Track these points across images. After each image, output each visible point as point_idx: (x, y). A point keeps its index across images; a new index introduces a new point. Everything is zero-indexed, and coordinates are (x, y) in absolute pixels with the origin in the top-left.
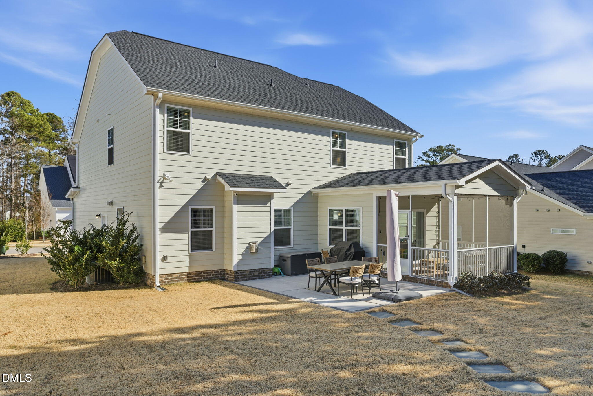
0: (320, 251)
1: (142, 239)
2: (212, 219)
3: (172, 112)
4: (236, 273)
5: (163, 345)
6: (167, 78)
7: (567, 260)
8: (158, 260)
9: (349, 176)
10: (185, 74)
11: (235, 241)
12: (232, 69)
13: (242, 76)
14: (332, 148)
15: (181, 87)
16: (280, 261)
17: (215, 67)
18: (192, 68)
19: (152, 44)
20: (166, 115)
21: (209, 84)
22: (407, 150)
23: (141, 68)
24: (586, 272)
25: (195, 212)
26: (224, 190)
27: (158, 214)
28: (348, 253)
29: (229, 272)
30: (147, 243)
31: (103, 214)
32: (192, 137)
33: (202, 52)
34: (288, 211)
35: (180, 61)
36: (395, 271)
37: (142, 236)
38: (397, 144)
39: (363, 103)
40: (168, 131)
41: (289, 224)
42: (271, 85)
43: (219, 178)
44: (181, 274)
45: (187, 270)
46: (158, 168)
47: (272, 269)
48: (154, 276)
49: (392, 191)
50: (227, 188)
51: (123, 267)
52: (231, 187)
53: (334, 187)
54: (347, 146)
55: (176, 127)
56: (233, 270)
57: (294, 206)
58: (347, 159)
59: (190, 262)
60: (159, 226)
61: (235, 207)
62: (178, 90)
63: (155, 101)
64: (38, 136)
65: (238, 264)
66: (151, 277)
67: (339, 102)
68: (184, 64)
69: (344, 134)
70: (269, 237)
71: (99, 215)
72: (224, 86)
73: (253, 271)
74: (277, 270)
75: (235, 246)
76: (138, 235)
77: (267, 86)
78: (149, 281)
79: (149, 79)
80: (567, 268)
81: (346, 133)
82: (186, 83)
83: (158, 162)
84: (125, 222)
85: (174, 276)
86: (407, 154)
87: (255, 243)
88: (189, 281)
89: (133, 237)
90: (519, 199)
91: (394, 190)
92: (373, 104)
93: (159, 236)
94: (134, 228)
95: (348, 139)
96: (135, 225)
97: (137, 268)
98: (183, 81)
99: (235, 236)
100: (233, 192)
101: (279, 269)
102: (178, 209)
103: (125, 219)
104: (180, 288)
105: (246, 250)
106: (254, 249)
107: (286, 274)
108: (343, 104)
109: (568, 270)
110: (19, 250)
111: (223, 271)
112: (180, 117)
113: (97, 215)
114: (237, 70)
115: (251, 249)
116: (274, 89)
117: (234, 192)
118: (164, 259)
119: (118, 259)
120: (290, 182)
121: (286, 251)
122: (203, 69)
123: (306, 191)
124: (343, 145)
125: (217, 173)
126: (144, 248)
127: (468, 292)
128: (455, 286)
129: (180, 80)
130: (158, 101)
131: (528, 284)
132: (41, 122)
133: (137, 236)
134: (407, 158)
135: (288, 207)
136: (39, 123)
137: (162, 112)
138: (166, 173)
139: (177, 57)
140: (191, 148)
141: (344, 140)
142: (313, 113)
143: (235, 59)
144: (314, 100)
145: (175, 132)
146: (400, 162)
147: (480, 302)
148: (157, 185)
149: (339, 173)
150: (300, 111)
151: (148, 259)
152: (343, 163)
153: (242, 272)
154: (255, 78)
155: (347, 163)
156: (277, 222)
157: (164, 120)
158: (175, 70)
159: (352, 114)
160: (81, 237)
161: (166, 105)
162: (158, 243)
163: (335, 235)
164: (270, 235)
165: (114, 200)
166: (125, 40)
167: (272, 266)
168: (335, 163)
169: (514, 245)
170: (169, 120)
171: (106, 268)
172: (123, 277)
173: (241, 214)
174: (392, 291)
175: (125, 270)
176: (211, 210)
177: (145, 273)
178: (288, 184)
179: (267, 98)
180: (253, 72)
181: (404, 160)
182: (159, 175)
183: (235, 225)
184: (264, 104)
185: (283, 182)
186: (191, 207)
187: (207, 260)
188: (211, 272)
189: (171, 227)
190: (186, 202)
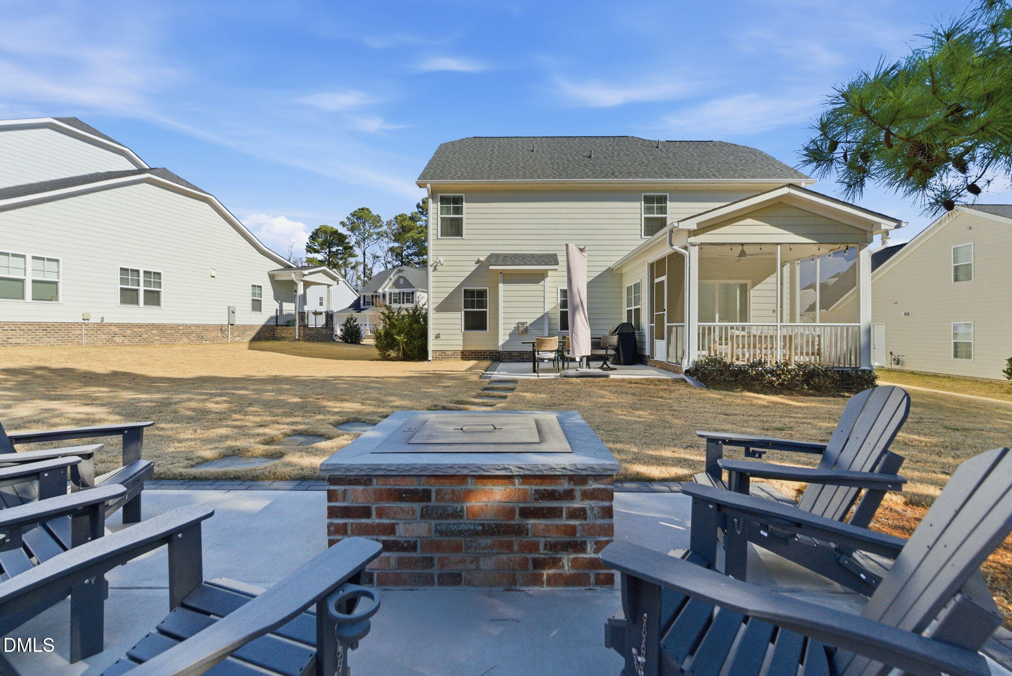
2: (486, 300)
3: (445, 200)
4: (502, 353)
8: (431, 337)
11: (502, 322)
14: (644, 216)
17: (533, 151)
20: (439, 204)
25: (468, 294)
29: (496, 353)
32: (464, 222)
40: (441, 218)
42: (590, 157)
44: (456, 352)
45: (460, 348)
46: (431, 254)
52: (490, 265)
54: (668, 211)
55: (448, 213)
56: (499, 349)
60: (432, 306)
61: (501, 286)
62: (449, 178)
65: (505, 345)
69: (667, 197)
70: (542, 318)
73: (522, 352)
75: (501, 327)
77: (584, 159)
79: (429, 175)
81: (670, 195)
83: (431, 248)
85: (448, 352)
87: (524, 324)
88: (462, 358)
93: (432, 314)
95: (672, 201)
99: (501, 315)
100: (497, 272)
102: (451, 290)
105: (514, 330)
106: (524, 329)
112: (453, 204)
115: (519, 330)
118: (437, 336)
123: (604, 269)
124: (663, 211)
125: (491, 254)
127: (699, 381)
128: (687, 371)
137: (435, 202)
138: (439, 257)
140: (464, 232)
141: (666, 203)
142: (614, 178)
145: (447, 219)
148: (430, 269)
153: (511, 352)
156: (563, 304)
157: (437, 209)
161: (440, 194)
162: (431, 320)
169: (861, 324)
170: (442, 208)
173: (507, 293)
176: (485, 291)
182: (432, 260)
183: (501, 304)
186: (463, 288)
187: (479, 341)
188: (485, 352)
189: (445, 307)
190: (459, 283)
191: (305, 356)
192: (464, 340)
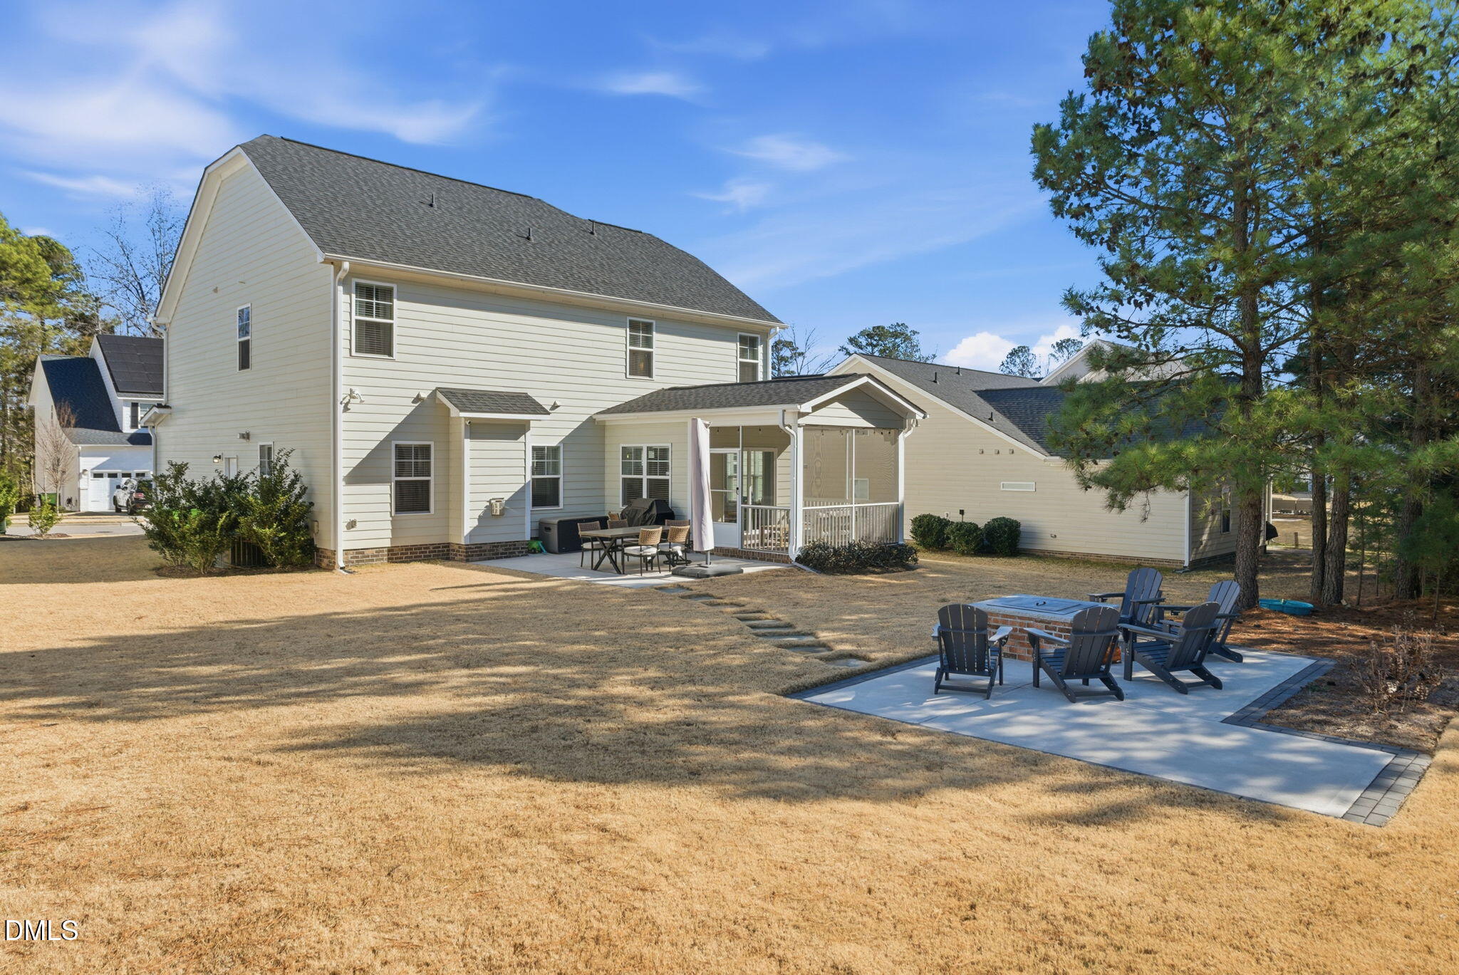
0: (607, 514)
1: (311, 494)
2: (429, 463)
3: (365, 291)
4: (468, 547)
5: (375, 620)
6: (354, 234)
7: (1020, 532)
8: (342, 526)
9: (658, 392)
10: (383, 224)
11: (467, 497)
12: (460, 208)
13: (478, 221)
14: (629, 348)
15: (379, 250)
16: (542, 530)
17: (431, 205)
18: (392, 211)
19: (318, 162)
20: (354, 296)
21: (423, 241)
22: (760, 349)
23: (309, 215)
24: (1049, 552)
25: (401, 452)
26: (449, 416)
27: (341, 454)
28: (648, 515)
29: (457, 547)
30: (321, 501)
31: (226, 455)
32: (396, 331)
33: (407, 172)
34: (554, 451)
35: (370, 197)
36: (704, 536)
37: (312, 490)
38: (743, 340)
39: (690, 267)
40: (356, 320)
41: (556, 471)
42: (528, 238)
43: (440, 396)
44: (379, 550)
45: (388, 544)
46: (341, 380)
47: (528, 543)
48: (334, 553)
49: (699, 420)
50: (454, 412)
51: (281, 539)
52: (461, 411)
53: (629, 411)
54: (655, 343)
55: (369, 314)
56: (463, 542)
57: (565, 442)
58: (655, 365)
59: (393, 530)
60: (343, 472)
61: (468, 444)
62: (374, 256)
63: (336, 273)
64: (18, 289)
65: (471, 534)
66: (329, 554)
67: (647, 267)
68: (379, 202)
69: (651, 324)
70: (522, 490)
71: (220, 457)
72: (448, 244)
73: (495, 546)
74: (535, 545)
75: (467, 506)
76: (306, 488)
77: (522, 240)
78: (326, 561)
79: (327, 239)
80: (1021, 546)
81: (654, 322)
82: (386, 241)
83: (341, 371)
84: (282, 467)
85: (367, 552)
86: (760, 356)
87: (499, 500)
88: (391, 560)
89: (297, 491)
90: (909, 433)
91: (703, 418)
92: (708, 268)
93: (342, 488)
94: (296, 476)
95: (657, 332)
96: (297, 472)
97: (305, 541)
98: (380, 237)
99: (467, 488)
100: (463, 420)
101: (540, 543)
102: (373, 445)
103: (282, 462)
104: (378, 570)
105: (485, 512)
106: (498, 509)
107: (550, 551)
108: (655, 270)
109: (1024, 550)
110: (35, 526)
111: (447, 545)
112: (377, 299)
113: (216, 457)
114: (469, 210)
115: (492, 511)
116: (534, 246)
117: (466, 418)
118: (352, 525)
119: (275, 525)
120: (558, 403)
121: (551, 514)
122: (411, 211)
123: (585, 418)
124: (648, 342)
125: (437, 389)
126: (314, 509)
127: (815, 568)
128: (798, 559)
129: (374, 236)
130: (341, 275)
131: (916, 560)
132: (25, 258)
133: (304, 490)
134: (760, 362)
135: (554, 444)
136: (21, 260)
137: (347, 292)
138: (353, 388)
139: (365, 188)
140: (396, 348)
141: (651, 333)
142: (598, 291)
143: (466, 186)
144: (602, 265)
145: (368, 323)
146: (748, 370)
147: (823, 579)
148: (340, 408)
149: (641, 388)
150: (576, 287)
151: (323, 526)
152: (648, 372)
153: (479, 546)
154: (500, 224)
155: (655, 371)
156: (537, 468)
157: (351, 304)
158: (364, 215)
159: (667, 289)
160: (199, 493)
161: (355, 280)
162: (341, 499)
163: (631, 489)
164: (523, 488)
165: (252, 431)
166: (274, 158)
167: (528, 538)
168: (634, 370)
169: (899, 503)
170: (359, 304)
171: (254, 540)
172: (282, 554)
173: (476, 454)
174: (700, 566)
175: (287, 543)
176: (427, 448)
177: (317, 550)
178: (555, 407)
179: (521, 264)
180: (497, 211)
181: (755, 366)
182: (342, 392)
183: (468, 471)
184: (515, 276)
185: (546, 403)
186: (394, 443)
187: (421, 529)
188: (426, 547)
189: (362, 474)
190: (385, 435)
191: (71, 580)
192: (394, 529)
